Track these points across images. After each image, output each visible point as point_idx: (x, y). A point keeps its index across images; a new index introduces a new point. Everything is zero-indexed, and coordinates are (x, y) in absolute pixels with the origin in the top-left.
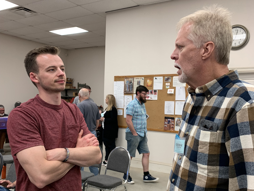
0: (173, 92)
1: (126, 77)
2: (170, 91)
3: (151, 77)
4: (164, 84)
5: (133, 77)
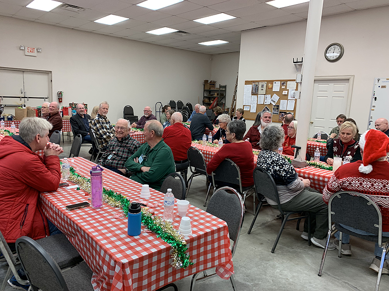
0: (286, 94)
1: (254, 82)
2: (285, 93)
3: (272, 82)
4: (281, 87)
5: (258, 82)
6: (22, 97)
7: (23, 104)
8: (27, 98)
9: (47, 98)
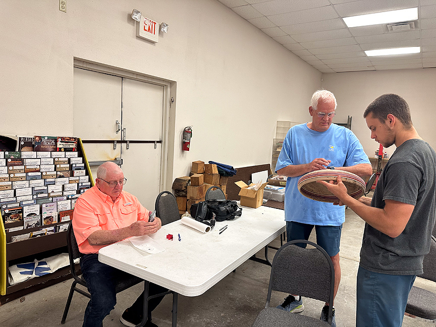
6: (118, 142)
7: (118, 157)
8: (126, 142)
9: (160, 142)
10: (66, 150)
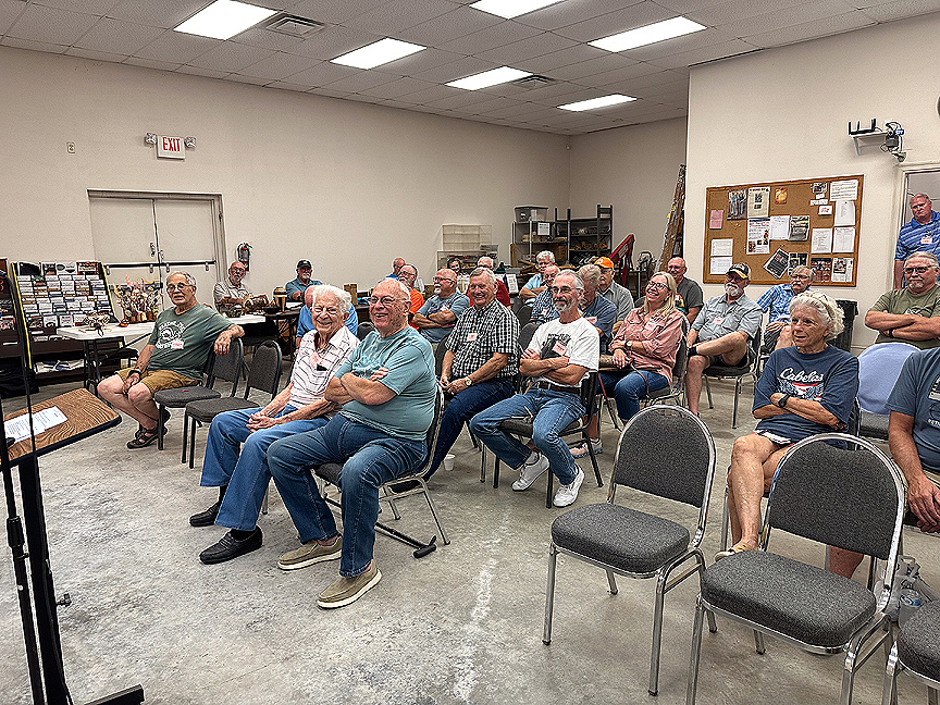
0: (830, 212)
1: (732, 189)
2: (825, 210)
3: (785, 186)
5: (746, 187)
6: (155, 265)
8: (164, 264)
9: (212, 263)
10: (87, 273)
